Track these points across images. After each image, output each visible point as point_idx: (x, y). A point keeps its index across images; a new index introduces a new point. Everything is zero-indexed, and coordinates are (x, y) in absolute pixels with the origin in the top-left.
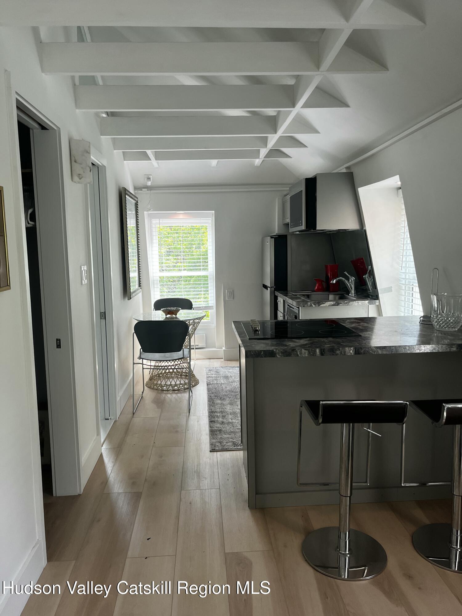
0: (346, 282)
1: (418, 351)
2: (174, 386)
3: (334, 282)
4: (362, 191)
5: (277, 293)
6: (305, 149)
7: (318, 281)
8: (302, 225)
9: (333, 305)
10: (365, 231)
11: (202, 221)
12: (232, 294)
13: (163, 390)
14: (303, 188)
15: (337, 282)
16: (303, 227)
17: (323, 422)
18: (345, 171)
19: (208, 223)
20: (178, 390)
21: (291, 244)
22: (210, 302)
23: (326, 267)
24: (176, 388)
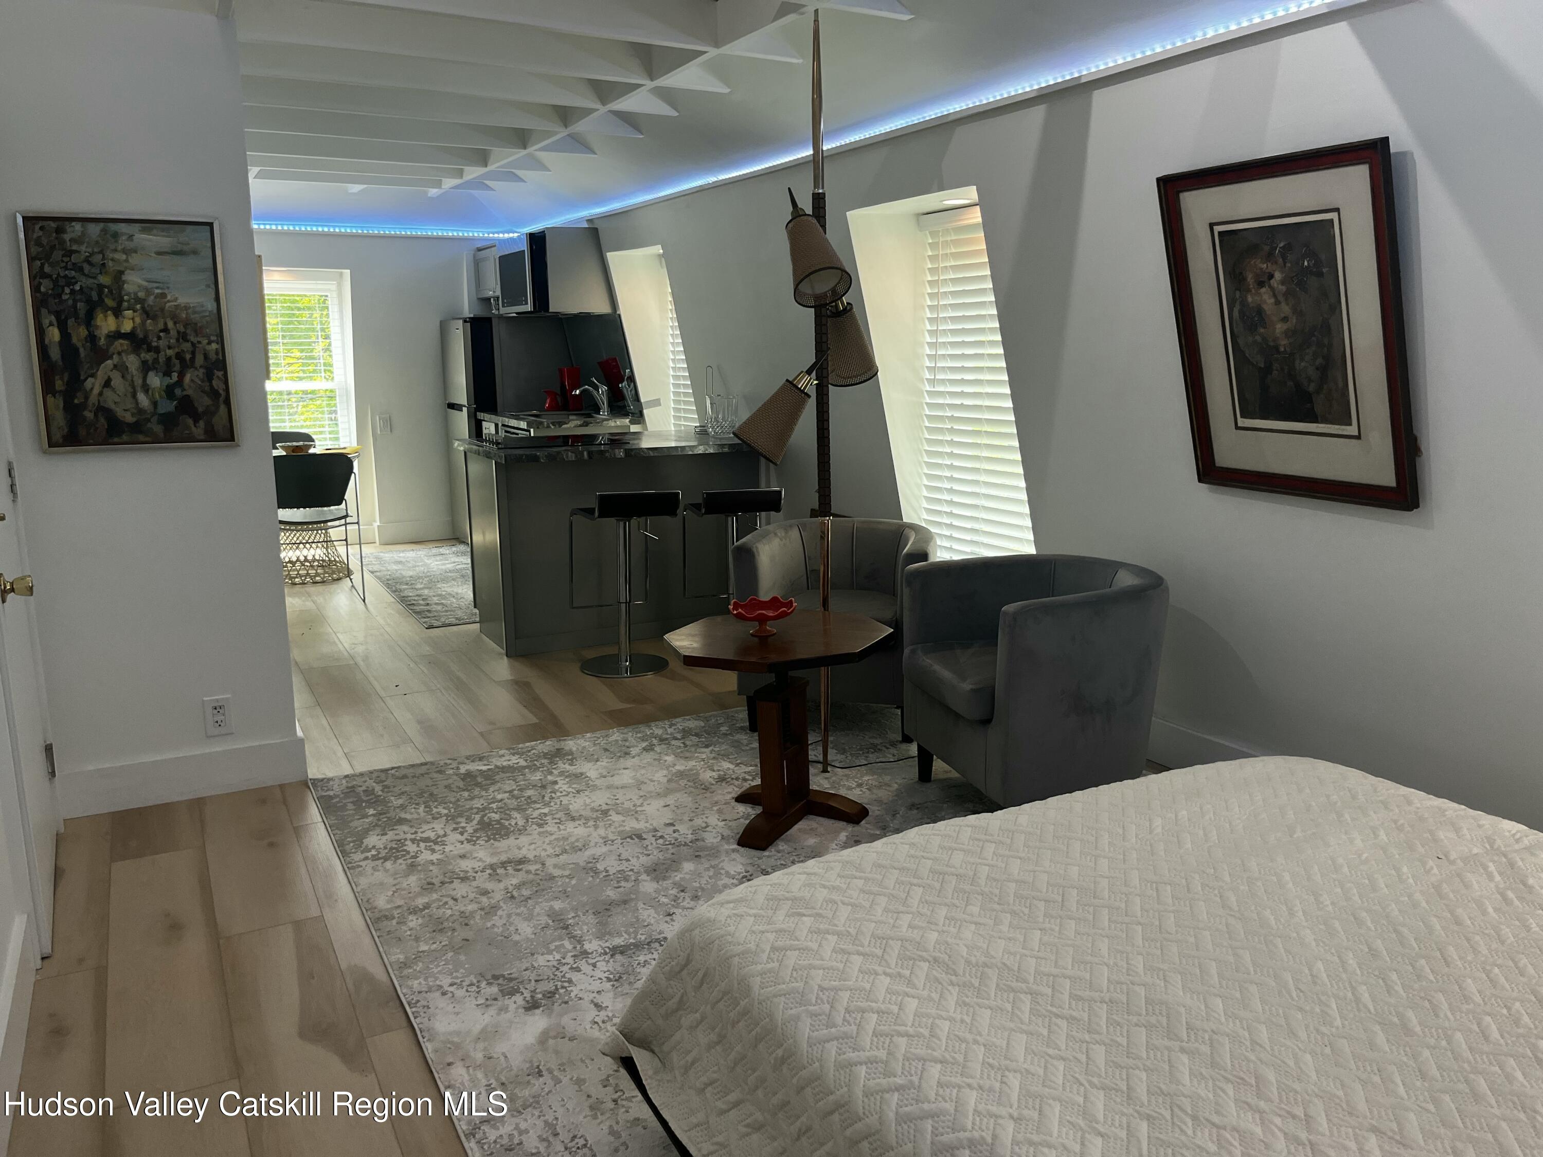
0: (595, 393)
1: (690, 453)
2: (315, 576)
3: (578, 392)
4: (612, 257)
5: (481, 415)
6: (522, 184)
7: (549, 393)
8: (527, 304)
9: (580, 426)
10: (619, 316)
11: (320, 287)
12: (389, 424)
13: (294, 584)
14: (524, 246)
15: (581, 393)
16: (529, 307)
17: (600, 516)
18: (587, 226)
19: (329, 290)
20: (323, 582)
21: (500, 334)
22: (341, 439)
23: (561, 371)
24: (318, 578)
